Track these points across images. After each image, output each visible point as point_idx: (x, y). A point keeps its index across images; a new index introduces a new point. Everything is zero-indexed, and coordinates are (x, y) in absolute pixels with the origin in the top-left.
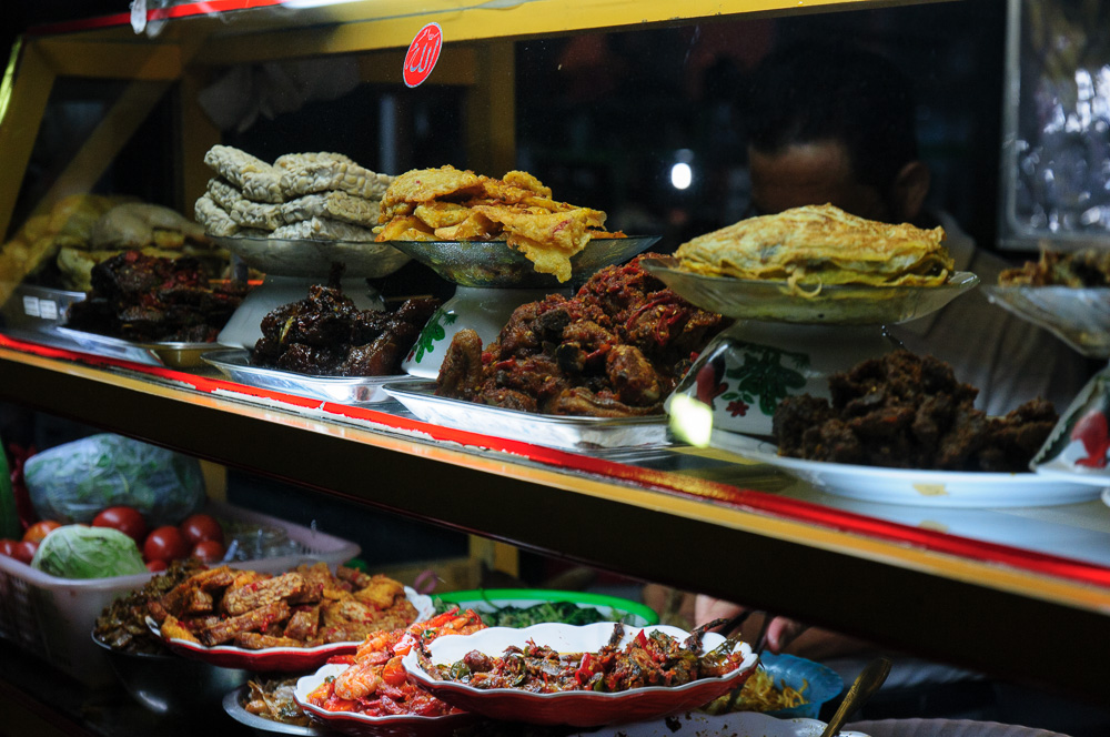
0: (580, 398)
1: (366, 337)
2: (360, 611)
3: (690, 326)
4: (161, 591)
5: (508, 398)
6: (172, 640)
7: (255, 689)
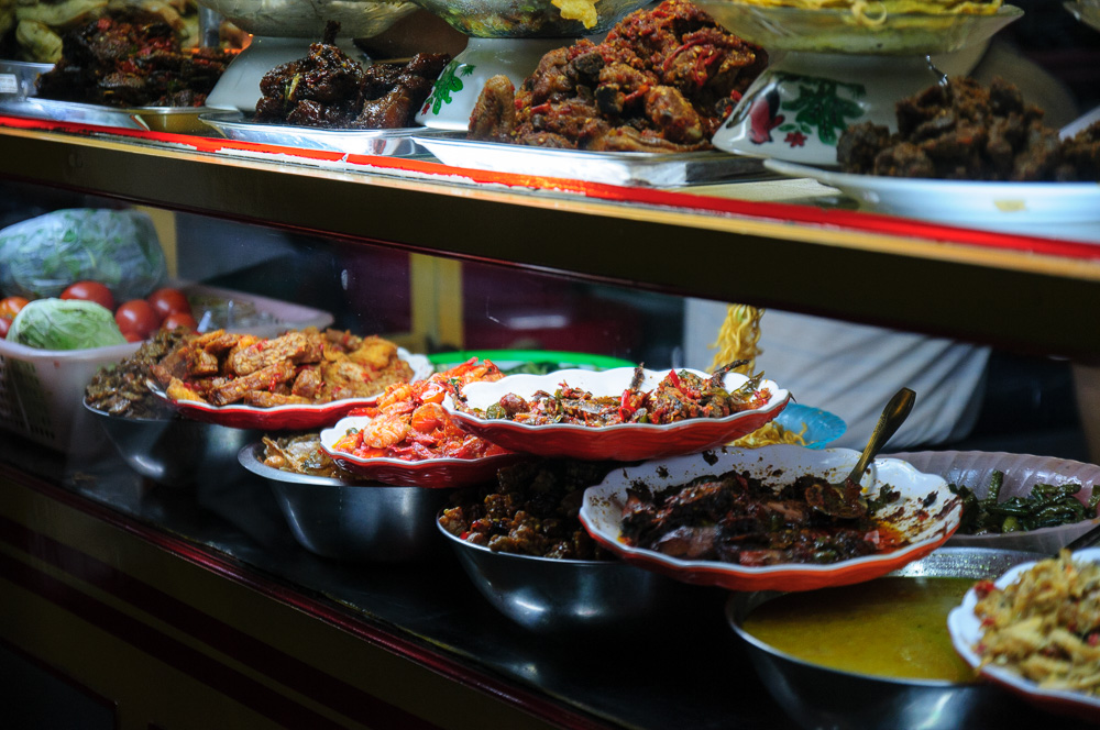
0: (627, 135)
1: (377, 91)
2: (357, 372)
3: (726, 66)
4: (153, 357)
5: (549, 140)
6: (180, 401)
7: (270, 445)
